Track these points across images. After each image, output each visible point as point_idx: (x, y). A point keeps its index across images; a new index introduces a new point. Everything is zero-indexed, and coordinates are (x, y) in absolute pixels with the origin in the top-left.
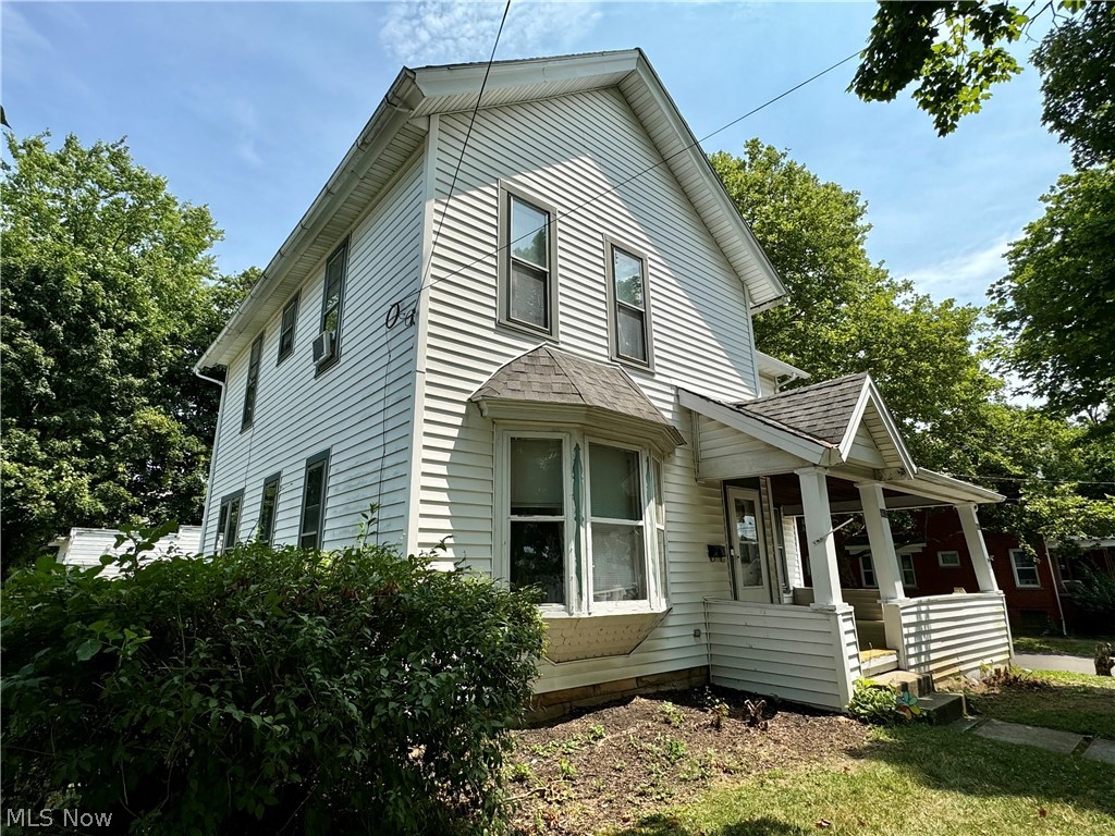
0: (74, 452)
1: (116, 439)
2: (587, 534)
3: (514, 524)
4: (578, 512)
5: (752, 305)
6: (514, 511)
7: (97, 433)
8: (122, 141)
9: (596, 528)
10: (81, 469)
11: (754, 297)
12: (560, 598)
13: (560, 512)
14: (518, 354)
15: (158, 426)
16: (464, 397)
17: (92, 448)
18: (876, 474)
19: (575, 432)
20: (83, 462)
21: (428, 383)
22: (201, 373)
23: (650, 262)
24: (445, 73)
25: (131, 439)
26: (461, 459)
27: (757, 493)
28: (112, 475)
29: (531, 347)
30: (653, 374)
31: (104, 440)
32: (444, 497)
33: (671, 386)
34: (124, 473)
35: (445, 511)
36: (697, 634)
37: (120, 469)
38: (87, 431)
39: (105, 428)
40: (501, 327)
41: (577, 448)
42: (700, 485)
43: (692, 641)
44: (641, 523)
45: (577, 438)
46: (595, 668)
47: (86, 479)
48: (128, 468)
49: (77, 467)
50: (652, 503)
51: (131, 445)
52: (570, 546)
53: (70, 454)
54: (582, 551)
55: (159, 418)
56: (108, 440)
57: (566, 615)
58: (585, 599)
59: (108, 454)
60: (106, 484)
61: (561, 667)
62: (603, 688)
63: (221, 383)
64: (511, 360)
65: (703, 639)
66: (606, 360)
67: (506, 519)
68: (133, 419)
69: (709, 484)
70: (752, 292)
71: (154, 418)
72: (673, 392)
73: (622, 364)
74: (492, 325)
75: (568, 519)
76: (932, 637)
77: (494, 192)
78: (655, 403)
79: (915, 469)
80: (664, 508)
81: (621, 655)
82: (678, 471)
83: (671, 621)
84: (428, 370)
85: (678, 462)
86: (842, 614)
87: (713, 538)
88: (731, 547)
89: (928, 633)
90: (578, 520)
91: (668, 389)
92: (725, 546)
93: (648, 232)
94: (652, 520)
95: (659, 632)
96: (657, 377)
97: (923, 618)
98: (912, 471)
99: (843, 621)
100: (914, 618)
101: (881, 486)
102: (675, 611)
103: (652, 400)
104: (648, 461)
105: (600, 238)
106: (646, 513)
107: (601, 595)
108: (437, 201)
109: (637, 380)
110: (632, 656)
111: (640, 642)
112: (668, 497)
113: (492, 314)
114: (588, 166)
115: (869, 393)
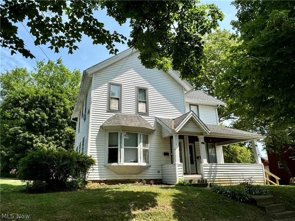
0: (53, 140)
1: (61, 136)
2: (123, 150)
3: (109, 149)
4: (121, 146)
5: (185, 92)
6: (109, 146)
7: (57, 134)
8: (60, 58)
9: (124, 148)
10: (54, 144)
11: (187, 90)
12: (117, 162)
13: (117, 146)
14: (111, 116)
15: (70, 131)
16: (99, 126)
17: (56, 138)
18: (202, 134)
19: (121, 130)
20: (55, 142)
21: (92, 124)
22: (72, 120)
23: (149, 89)
24: (93, 68)
25: (64, 135)
26: (98, 137)
27: (183, 140)
28: (61, 145)
29: (115, 114)
30: (149, 115)
31: (59, 136)
32: (95, 144)
33: (154, 117)
34: (63, 144)
35: (95, 147)
36: (159, 172)
37: (62, 143)
38: (55, 134)
39: (59, 133)
40: (108, 112)
41: (121, 134)
42: (162, 139)
43: (157, 173)
44: (137, 148)
45: (121, 132)
46: (129, 176)
47: (56, 146)
48: (64, 143)
49: (53, 143)
50: (142, 144)
51: (64, 137)
52: (119, 152)
53: (52, 140)
54: (122, 153)
55: (70, 129)
56: (60, 136)
57: (117, 165)
58: (121, 162)
59: (60, 140)
60: (60, 147)
61: (119, 175)
62: (130, 180)
63: (76, 122)
64: (110, 117)
65: (161, 173)
66: (135, 114)
67: (107, 148)
68: (65, 130)
69: (165, 138)
70: (186, 89)
71: (69, 129)
72: (155, 118)
73: (139, 114)
74: (106, 111)
75: (119, 147)
76: (218, 173)
77: (107, 85)
78: (148, 121)
79: (210, 132)
80: (149, 144)
81: (135, 174)
82: (155, 136)
83: (150, 169)
84: (92, 122)
85: (155, 134)
86: (178, 165)
87: (166, 151)
88: (171, 153)
89: (215, 171)
90: (121, 147)
91: (153, 118)
92: (170, 153)
93: (150, 82)
94: (141, 147)
95: (147, 171)
96: (150, 116)
97: (213, 168)
98: (209, 132)
99: (178, 166)
100: (209, 168)
101: (203, 136)
102: (152, 166)
103: (147, 121)
104: (140, 135)
105: (134, 87)
106: (139, 146)
107: (125, 161)
108: (94, 90)
109: (143, 117)
110: (138, 175)
111: (140, 172)
112: (151, 142)
113: (106, 109)
114: (132, 72)
115: (192, 115)
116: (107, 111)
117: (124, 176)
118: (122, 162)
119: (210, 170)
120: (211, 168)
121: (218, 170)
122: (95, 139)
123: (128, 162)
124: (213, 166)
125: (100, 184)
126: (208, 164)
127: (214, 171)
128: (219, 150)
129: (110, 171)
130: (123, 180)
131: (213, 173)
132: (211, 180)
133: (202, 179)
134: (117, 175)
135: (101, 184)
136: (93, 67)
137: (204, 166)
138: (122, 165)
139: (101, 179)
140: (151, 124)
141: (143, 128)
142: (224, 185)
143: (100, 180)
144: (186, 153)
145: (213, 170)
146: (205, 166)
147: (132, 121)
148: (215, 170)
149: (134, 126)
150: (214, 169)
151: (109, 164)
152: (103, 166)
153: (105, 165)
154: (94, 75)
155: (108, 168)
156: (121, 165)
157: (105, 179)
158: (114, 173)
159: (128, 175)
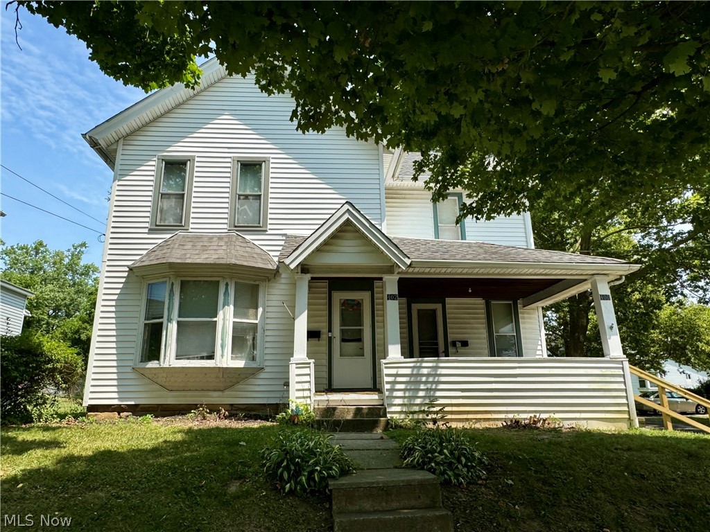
2: (173, 327)
3: (146, 325)
4: (169, 316)
9: (179, 323)
12: (157, 358)
13: (162, 317)
14: (159, 241)
16: (127, 269)
19: (171, 276)
21: (108, 266)
23: (272, 161)
26: (122, 297)
29: (168, 236)
30: (266, 231)
32: (113, 315)
35: (113, 321)
36: (286, 385)
41: (173, 284)
43: (282, 388)
44: (215, 319)
45: (173, 280)
50: (230, 309)
54: (170, 336)
57: (158, 366)
58: (167, 358)
61: (172, 393)
64: (155, 245)
66: (226, 231)
67: (142, 321)
72: (284, 238)
73: (236, 231)
74: (146, 230)
75: (165, 320)
76: (441, 386)
77: (153, 163)
78: (265, 248)
79: (408, 262)
80: (260, 310)
81: (215, 390)
82: (283, 287)
83: (262, 375)
84: (108, 260)
85: (283, 281)
86: (297, 364)
87: (315, 327)
88: (330, 331)
89: (432, 383)
90: (170, 320)
91: (280, 238)
92: (325, 330)
93: (274, 141)
94: (226, 318)
95: (252, 381)
96: (269, 232)
97: (425, 371)
98: (404, 263)
99: (297, 368)
100: (408, 371)
101: (396, 277)
102: (267, 370)
103: (261, 247)
104: (227, 285)
105: (229, 160)
106: (221, 314)
107: (179, 356)
108: (119, 180)
109: (248, 237)
110: (226, 393)
111: (231, 384)
112: (271, 303)
113: (147, 225)
114: (226, 120)
115: (347, 216)
116: (150, 230)
117: (185, 396)
118: (169, 358)
119: (413, 379)
120: (419, 371)
121: (443, 379)
122: (113, 303)
123: (194, 358)
124: (424, 365)
125: (119, 414)
126: (402, 359)
127: (426, 383)
128: (530, 318)
129: (147, 381)
130: (182, 406)
131: (422, 387)
132: (417, 409)
133: (383, 405)
134: (166, 393)
135: (121, 414)
136: (107, 121)
137: (386, 368)
138: (168, 366)
139: (122, 401)
140: (271, 253)
141: (229, 265)
142: (460, 425)
143: (121, 405)
144: (377, 330)
145: (424, 379)
146: (391, 365)
147: (204, 248)
148: (431, 379)
149: (204, 262)
150: (428, 375)
151: (142, 365)
152: (129, 370)
153: (134, 366)
154: (121, 142)
155: (142, 374)
156: (166, 365)
157: (133, 403)
158: (158, 387)
159: (198, 393)
